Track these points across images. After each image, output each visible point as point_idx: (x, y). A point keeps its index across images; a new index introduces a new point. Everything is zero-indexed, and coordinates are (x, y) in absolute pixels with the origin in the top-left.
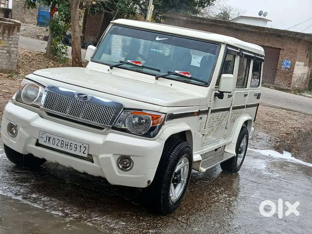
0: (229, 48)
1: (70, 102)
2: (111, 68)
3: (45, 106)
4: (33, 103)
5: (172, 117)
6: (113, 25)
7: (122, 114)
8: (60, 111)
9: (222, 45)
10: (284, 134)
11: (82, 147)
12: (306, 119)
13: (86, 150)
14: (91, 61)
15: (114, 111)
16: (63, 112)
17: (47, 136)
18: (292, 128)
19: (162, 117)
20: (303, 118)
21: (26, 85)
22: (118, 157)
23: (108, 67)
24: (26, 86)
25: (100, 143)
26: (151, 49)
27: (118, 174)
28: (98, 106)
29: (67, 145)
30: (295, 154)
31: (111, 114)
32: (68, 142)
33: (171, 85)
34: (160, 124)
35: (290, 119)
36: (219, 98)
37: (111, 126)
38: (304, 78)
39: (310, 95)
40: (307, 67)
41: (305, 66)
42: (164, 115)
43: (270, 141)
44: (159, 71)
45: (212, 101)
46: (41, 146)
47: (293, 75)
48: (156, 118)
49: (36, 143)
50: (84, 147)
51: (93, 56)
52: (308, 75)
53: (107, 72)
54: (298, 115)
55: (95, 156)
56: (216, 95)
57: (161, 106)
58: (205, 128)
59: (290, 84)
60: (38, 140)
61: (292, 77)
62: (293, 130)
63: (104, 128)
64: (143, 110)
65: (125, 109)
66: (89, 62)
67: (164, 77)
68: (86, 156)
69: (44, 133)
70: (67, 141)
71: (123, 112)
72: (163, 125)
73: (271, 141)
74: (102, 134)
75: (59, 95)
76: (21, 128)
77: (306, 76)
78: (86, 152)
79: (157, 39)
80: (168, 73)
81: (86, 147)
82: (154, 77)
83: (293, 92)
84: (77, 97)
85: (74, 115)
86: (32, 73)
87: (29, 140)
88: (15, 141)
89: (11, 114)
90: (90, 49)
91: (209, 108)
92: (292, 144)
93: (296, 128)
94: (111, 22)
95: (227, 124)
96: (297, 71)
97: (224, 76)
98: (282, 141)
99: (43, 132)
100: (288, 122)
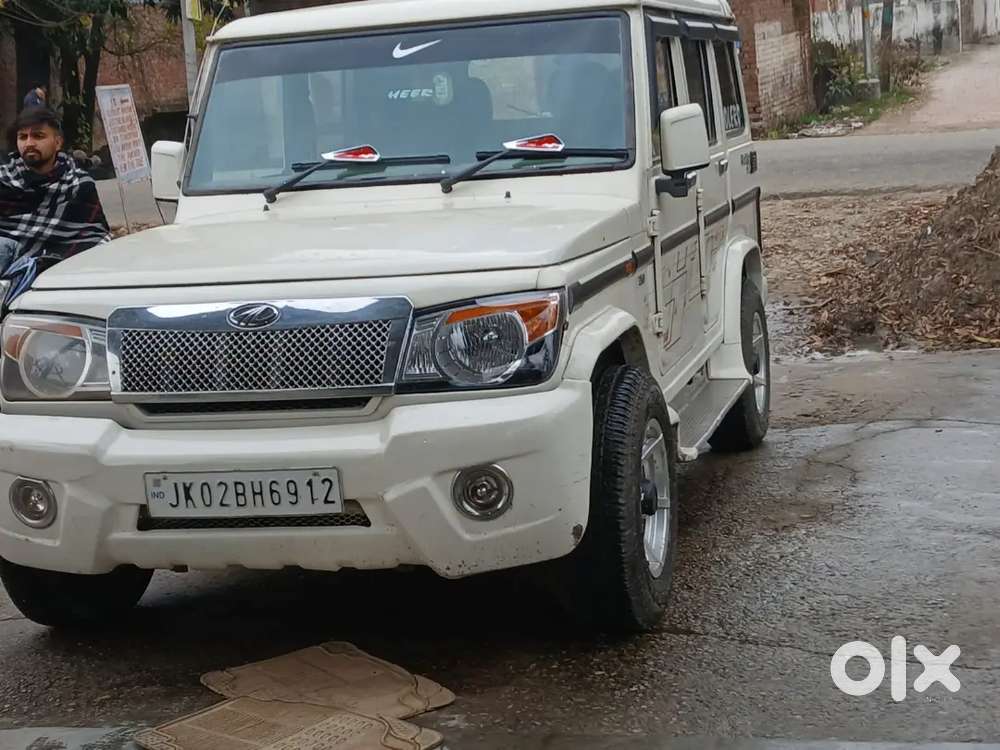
0: (655, 19)
1: (218, 344)
2: (271, 198)
3: (128, 384)
4: (77, 388)
5: (581, 293)
6: (221, 50)
7: (415, 332)
8: (193, 387)
9: (629, 13)
10: (825, 280)
11: (317, 481)
12: (867, 209)
13: (332, 491)
14: (185, 195)
15: (384, 330)
16: (202, 386)
17: (176, 485)
18: (839, 252)
19: (552, 303)
20: (857, 209)
21: (28, 332)
22: (450, 479)
23: (261, 199)
24: (30, 336)
25: (375, 453)
26: (390, 95)
27: (467, 537)
28: (322, 331)
29: (261, 493)
30: (894, 332)
31: (378, 344)
32: (260, 483)
33: (508, 195)
34: (555, 328)
35: (817, 223)
36: (674, 196)
37: (393, 384)
38: (794, 75)
39: (832, 130)
40: (795, 33)
41: (785, 32)
42: (555, 294)
43: (791, 313)
44: (445, 160)
45: (655, 212)
46: (160, 527)
47: (759, 77)
48: (531, 312)
49: (139, 520)
50: (324, 481)
51: (188, 177)
52: (803, 63)
53: (263, 215)
54: (835, 203)
55: (369, 500)
56: (661, 187)
57: (538, 269)
58: (657, 312)
59: (754, 109)
60: (143, 509)
61: (757, 84)
62: (844, 256)
63: (367, 400)
64: (477, 300)
65: (419, 312)
66: (176, 201)
67: (469, 176)
68: (336, 508)
69: (161, 476)
70: (256, 478)
71: (416, 325)
72: (563, 330)
73: (795, 312)
74: (368, 419)
75: (167, 332)
76: (66, 486)
77: (797, 69)
78: (334, 496)
79: (398, 53)
80: (480, 158)
81: (331, 478)
82: (438, 187)
83: (773, 133)
84: (236, 322)
85: (246, 385)
86: (28, 288)
87: (109, 519)
88: (54, 538)
89: (11, 449)
90: (160, 154)
91: (653, 238)
92: (869, 301)
93: (851, 249)
94: (209, 38)
95: (701, 282)
96: (766, 57)
97: (668, 115)
98: (831, 302)
99: (157, 474)
100: (815, 236)
